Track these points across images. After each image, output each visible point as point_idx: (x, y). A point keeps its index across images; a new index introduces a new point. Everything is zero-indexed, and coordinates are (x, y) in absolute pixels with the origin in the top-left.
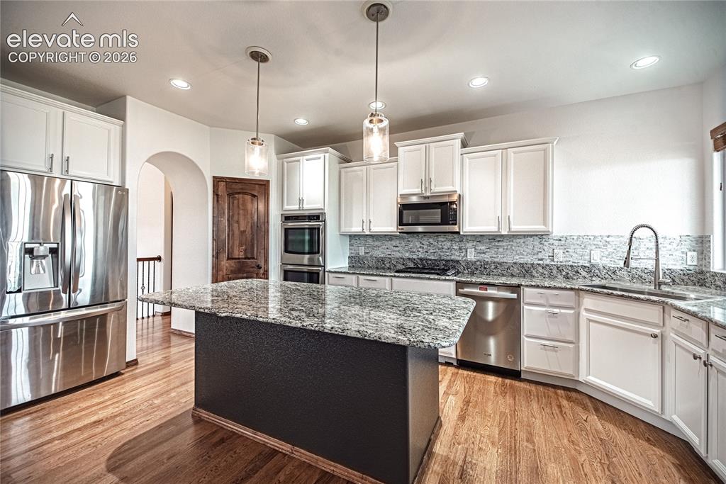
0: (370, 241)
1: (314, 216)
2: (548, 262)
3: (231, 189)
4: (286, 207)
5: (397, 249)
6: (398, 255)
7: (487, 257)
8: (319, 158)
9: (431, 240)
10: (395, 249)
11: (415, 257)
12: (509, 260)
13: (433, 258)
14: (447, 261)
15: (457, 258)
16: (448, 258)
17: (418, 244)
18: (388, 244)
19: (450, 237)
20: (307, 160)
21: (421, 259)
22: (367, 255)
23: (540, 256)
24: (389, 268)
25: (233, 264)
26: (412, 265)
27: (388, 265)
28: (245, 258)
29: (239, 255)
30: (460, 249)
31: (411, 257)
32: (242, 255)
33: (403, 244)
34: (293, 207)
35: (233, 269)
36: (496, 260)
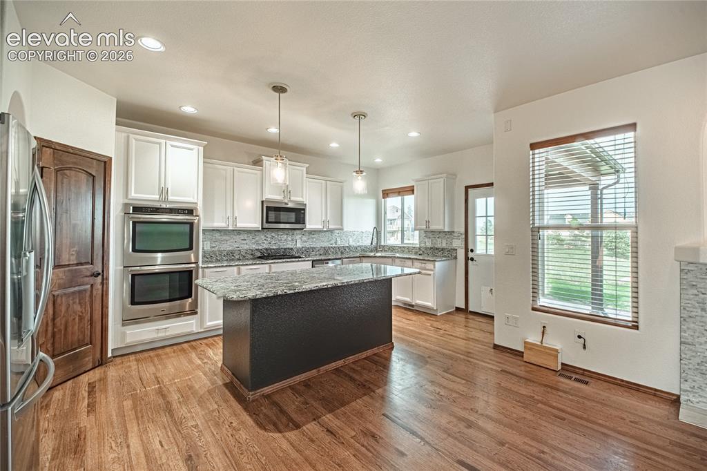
0: (217, 235)
1: (185, 210)
2: (334, 245)
3: (60, 160)
4: (133, 194)
5: (245, 242)
6: (246, 247)
7: (307, 245)
8: (192, 149)
9: (273, 234)
10: (243, 242)
11: (260, 248)
12: (318, 246)
13: (274, 247)
14: (285, 249)
15: (292, 247)
16: (285, 247)
17: (263, 237)
18: (237, 238)
19: (286, 232)
20: (172, 146)
21: (266, 249)
22: (213, 249)
23: (331, 242)
24: (239, 259)
25: (61, 275)
26: (259, 255)
27: (237, 257)
28: (77, 264)
29: (69, 260)
30: (292, 240)
31: (257, 248)
32: (73, 260)
33: (251, 237)
34: (149, 196)
35: (61, 281)
36: (312, 246)
